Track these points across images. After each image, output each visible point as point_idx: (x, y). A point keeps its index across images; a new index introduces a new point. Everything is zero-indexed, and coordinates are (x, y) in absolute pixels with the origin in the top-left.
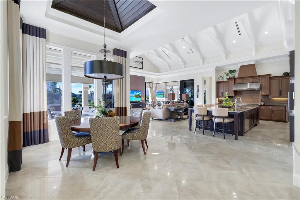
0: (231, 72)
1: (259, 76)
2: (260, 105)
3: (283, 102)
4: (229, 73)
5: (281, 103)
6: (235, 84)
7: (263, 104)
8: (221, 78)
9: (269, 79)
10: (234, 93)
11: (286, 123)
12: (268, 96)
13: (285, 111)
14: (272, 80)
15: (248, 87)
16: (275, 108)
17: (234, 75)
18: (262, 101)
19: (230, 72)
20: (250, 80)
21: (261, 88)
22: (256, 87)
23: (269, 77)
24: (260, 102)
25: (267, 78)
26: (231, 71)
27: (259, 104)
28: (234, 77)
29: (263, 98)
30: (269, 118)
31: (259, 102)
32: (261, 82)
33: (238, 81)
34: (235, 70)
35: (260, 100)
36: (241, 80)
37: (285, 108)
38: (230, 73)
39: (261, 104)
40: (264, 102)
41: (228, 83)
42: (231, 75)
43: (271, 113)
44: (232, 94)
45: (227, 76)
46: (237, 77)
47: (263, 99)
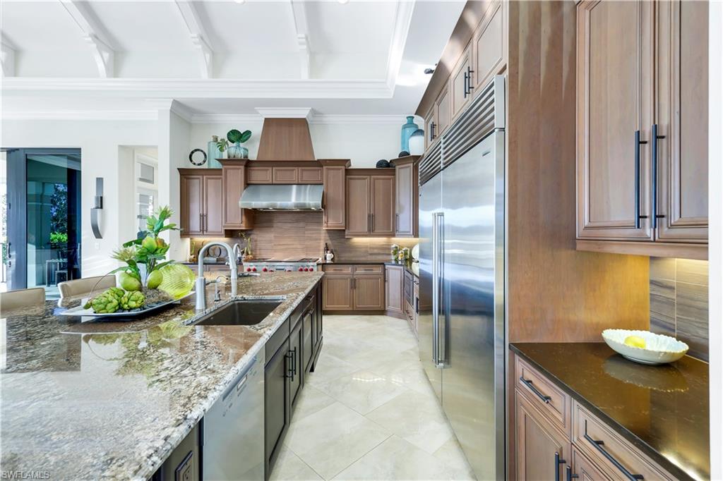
0: (237, 136)
1: (320, 163)
2: (323, 264)
3: (376, 251)
4: (226, 139)
5: (371, 254)
6: (247, 184)
7: (329, 256)
8: (198, 157)
9: (346, 175)
10: (244, 218)
11: (386, 315)
12: (344, 230)
13: (385, 281)
14: (351, 179)
15: (293, 198)
16: (360, 271)
17: (245, 149)
18: (327, 249)
19: (233, 138)
20: (295, 173)
21: (325, 204)
22: (311, 199)
23: (346, 170)
24: (322, 252)
25: (341, 173)
26: (234, 132)
27: (320, 260)
28: (246, 157)
29: (331, 239)
30: (346, 307)
31: (319, 251)
32: (324, 183)
33: (258, 175)
34: (248, 133)
35: (323, 246)
36: (269, 172)
37: (385, 270)
38: (233, 142)
39: (325, 258)
40: (332, 252)
41: (223, 177)
42: (234, 150)
43: (351, 288)
44: (239, 223)
45: (221, 150)
46: (255, 159)
47: (329, 242)
